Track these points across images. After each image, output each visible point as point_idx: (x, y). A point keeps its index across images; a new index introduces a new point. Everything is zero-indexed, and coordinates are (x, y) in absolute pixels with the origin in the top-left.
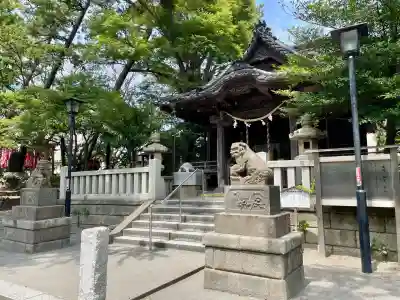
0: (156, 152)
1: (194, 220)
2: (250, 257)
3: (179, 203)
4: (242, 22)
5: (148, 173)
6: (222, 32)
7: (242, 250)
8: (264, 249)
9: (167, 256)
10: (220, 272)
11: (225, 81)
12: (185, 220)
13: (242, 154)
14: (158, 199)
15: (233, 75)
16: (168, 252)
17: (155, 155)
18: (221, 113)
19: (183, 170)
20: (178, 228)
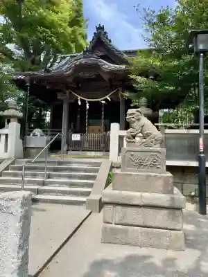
0: (14, 117)
1: (60, 176)
2: (151, 211)
3: (44, 162)
4: (76, 27)
5: (7, 135)
6: (62, 30)
7: (144, 206)
8: (167, 204)
9: (44, 210)
10: (120, 226)
11: (76, 66)
12: (49, 177)
13: (139, 120)
14: (17, 158)
15: (83, 61)
16: (40, 206)
17: (11, 120)
18: (67, 92)
19: (34, 135)
20: (44, 184)
